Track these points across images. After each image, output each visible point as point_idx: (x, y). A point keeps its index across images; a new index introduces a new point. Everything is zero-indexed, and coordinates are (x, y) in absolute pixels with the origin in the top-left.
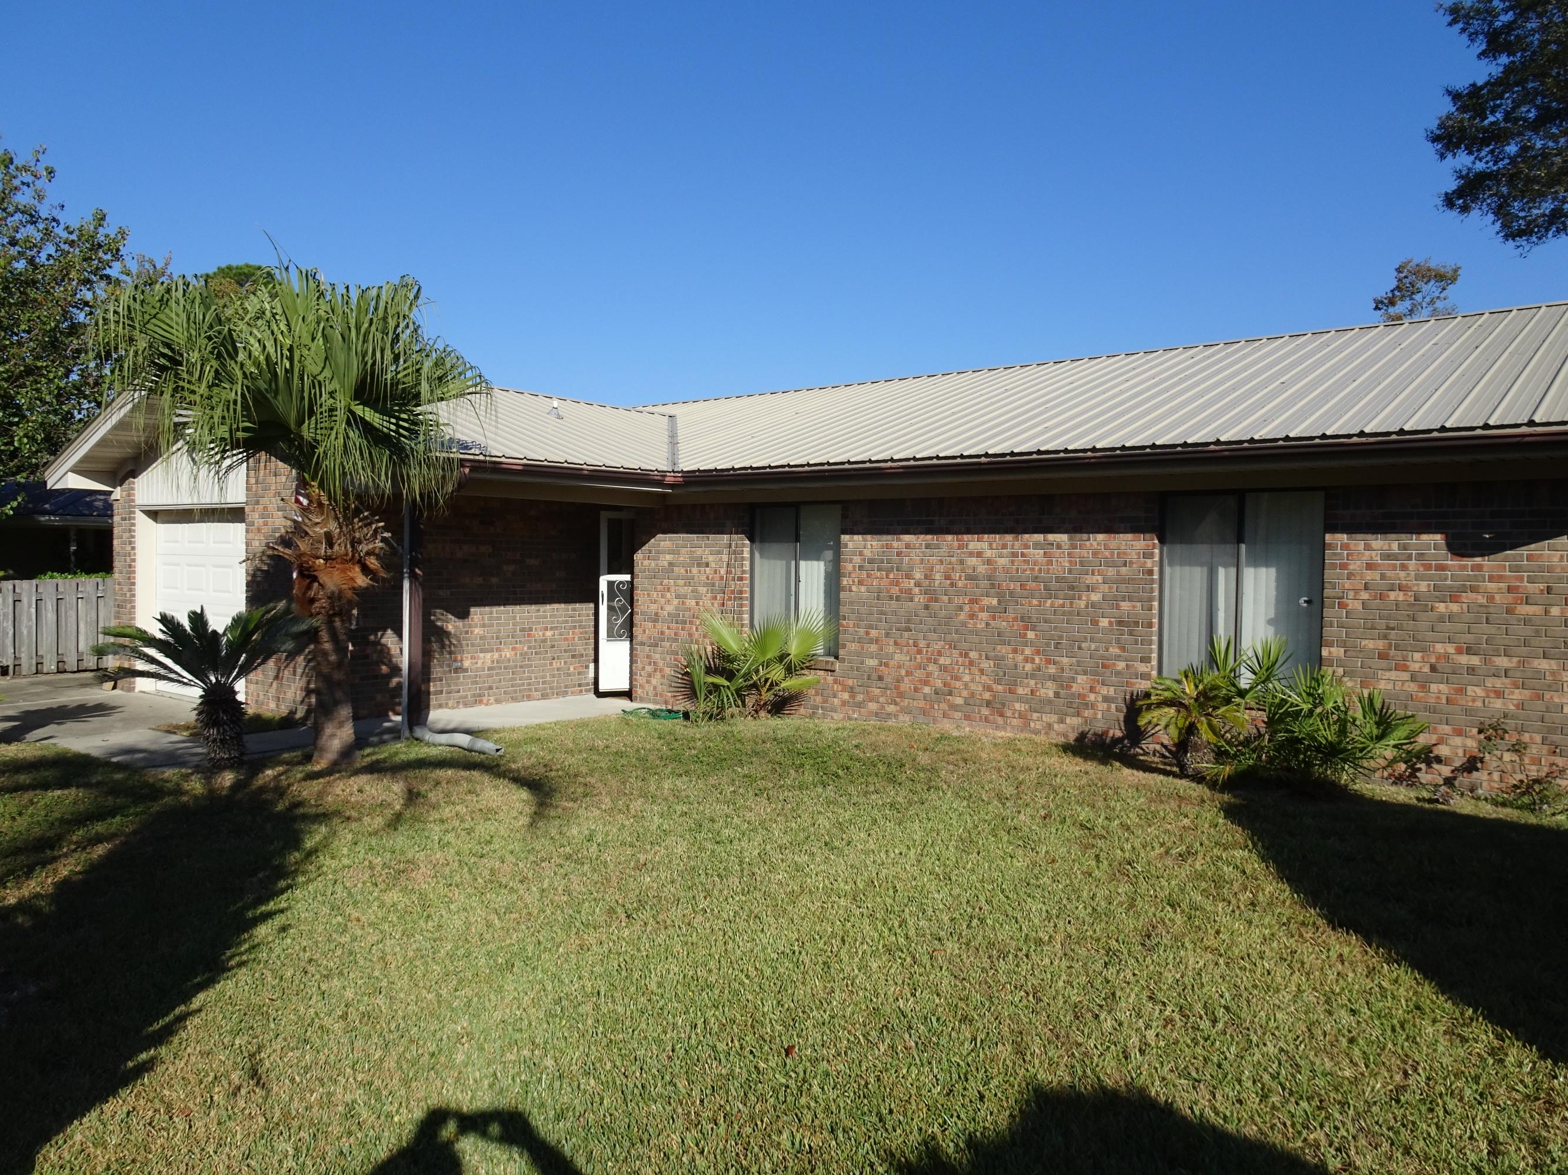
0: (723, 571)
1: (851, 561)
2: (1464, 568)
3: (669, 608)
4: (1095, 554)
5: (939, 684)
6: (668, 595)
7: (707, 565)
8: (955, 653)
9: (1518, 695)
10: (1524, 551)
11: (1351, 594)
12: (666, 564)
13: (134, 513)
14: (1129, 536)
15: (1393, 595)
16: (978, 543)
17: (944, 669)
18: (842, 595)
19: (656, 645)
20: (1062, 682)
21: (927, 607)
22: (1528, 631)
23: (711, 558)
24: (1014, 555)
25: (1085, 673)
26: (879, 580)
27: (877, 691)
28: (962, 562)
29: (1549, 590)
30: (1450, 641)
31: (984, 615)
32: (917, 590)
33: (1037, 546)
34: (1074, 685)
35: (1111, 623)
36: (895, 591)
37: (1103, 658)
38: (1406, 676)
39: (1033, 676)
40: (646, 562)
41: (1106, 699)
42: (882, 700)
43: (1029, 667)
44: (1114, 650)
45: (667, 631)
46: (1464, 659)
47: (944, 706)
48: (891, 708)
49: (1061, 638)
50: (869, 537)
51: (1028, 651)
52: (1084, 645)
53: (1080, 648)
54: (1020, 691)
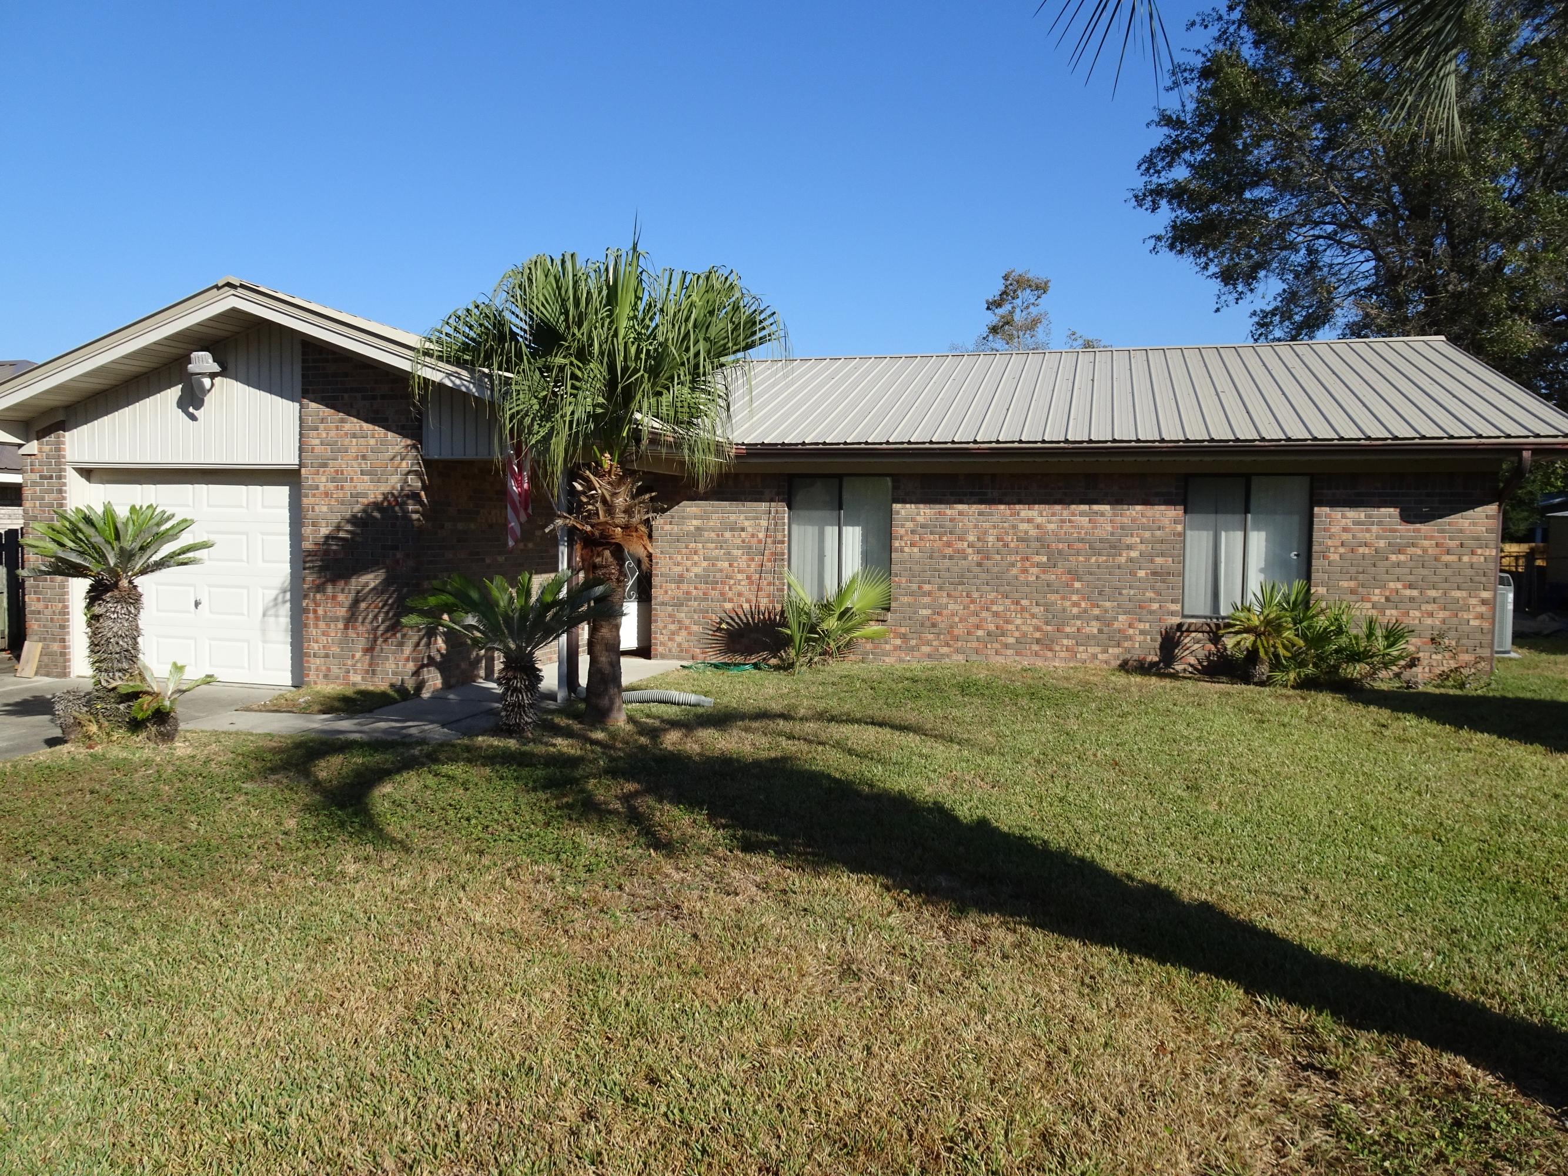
0: (761, 535)
1: (903, 526)
2: (1408, 531)
3: (697, 570)
4: (1134, 520)
5: (992, 627)
6: (696, 558)
7: (743, 529)
8: (1008, 602)
9: (1442, 614)
10: (1446, 520)
11: (1332, 550)
12: (692, 528)
13: (65, 470)
14: (1163, 507)
15: (1361, 550)
16: (1025, 511)
17: (996, 614)
18: (893, 555)
19: (682, 605)
20: (1105, 621)
21: (979, 565)
22: (1448, 572)
23: (747, 523)
24: (1063, 521)
25: (1125, 613)
26: (931, 541)
27: (931, 637)
28: (1014, 527)
29: (1462, 545)
30: (1398, 580)
31: (1035, 570)
32: (970, 550)
33: (1082, 514)
34: (1116, 623)
35: (1147, 574)
36: (949, 551)
37: (1140, 601)
38: (1369, 605)
39: (1078, 617)
40: (668, 527)
41: (1142, 632)
42: (935, 643)
43: (1075, 610)
44: (1150, 594)
45: (694, 592)
46: (1408, 592)
47: (996, 646)
48: (945, 650)
49: (1104, 586)
50: (922, 506)
51: (1075, 598)
52: (1124, 592)
53: (1120, 594)
54: (1068, 629)
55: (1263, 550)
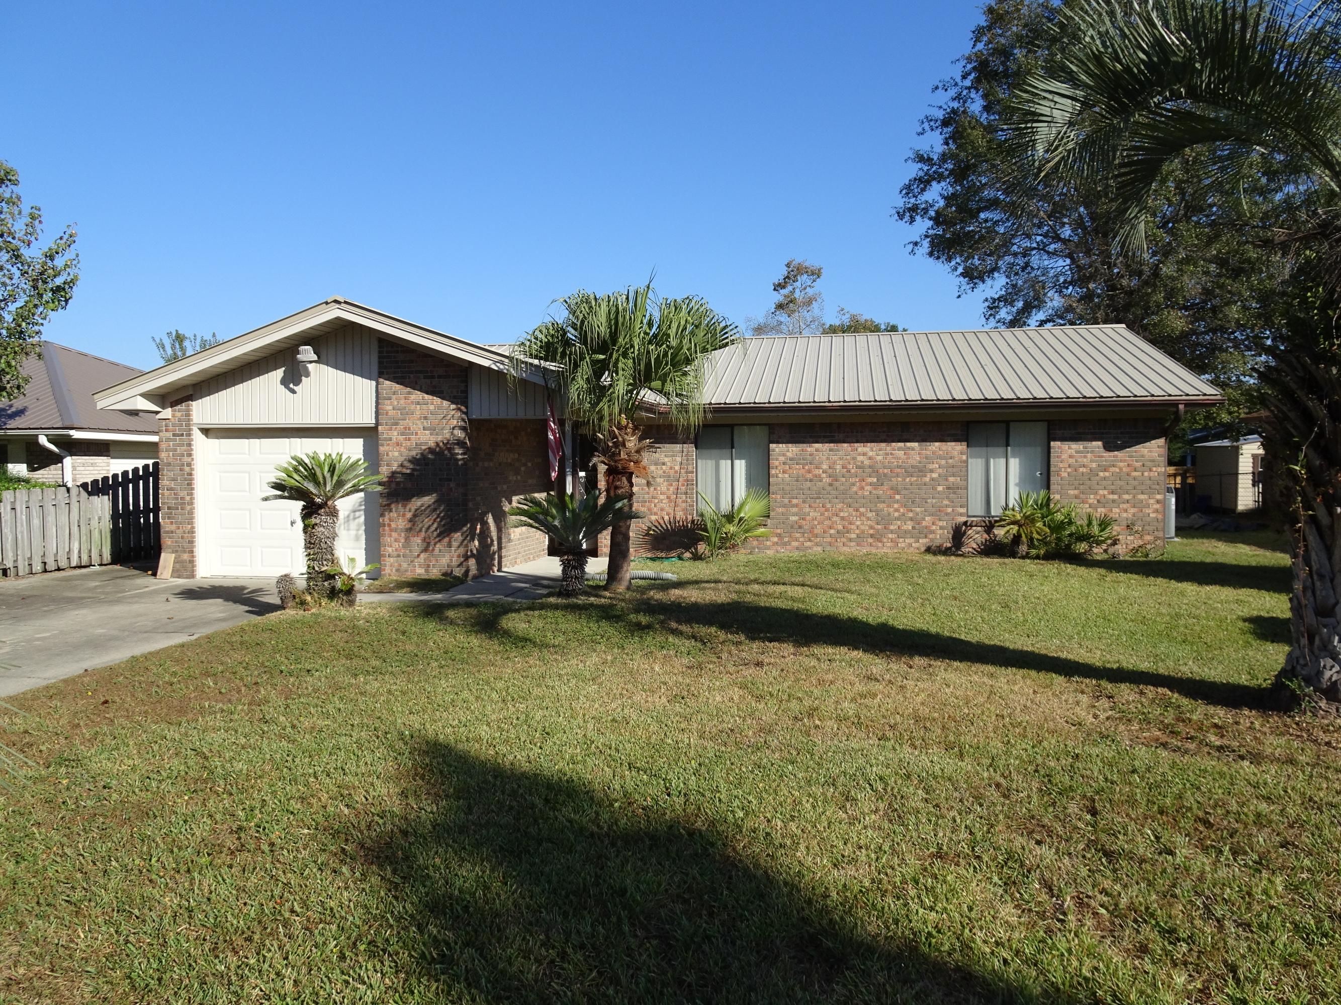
0: (677, 468)
1: (777, 459)
2: (1110, 456)
4: (934, 453)
5: (840, 527)
7: (664, 464)
8: (851, 510)
9: (1133, 510)
10: (1133, 449)
11: (1063, 470)
13: (193, 430)
14: (953, 444)
15: (1081, 470)
16: (861, 448)
17: (843, 518)
18: (771, 480)
20: (916, 521)
21: (831, 485)
22: (1136, 483)
23: (666, 460)
24: (887, 454)
25: (930, 515)
26: (797, 470)
27: (798, 535)
28: (854, 459)
29: (1143, 465)
30: (1105, 489)
31: (869, 488)
32: (824, 475)
33: (899, 449)
34: (924, 522)
35: (943, 489)
36: (809, 476)
37: (940, 507)
38: (1087, 506)
39: (898, 519)
41: (941, 528)
42: (801, 539)
43: (896, 514)
44: (946, 502)
46: (1111, 497)
47: (844, 540)
48: (808, 544)
49: (915, 497)
50: (790, 445)
51: (896, 506)
52: (929, 501)
53: (926, 502)
54: (892, 527)
55: (1018, 471)
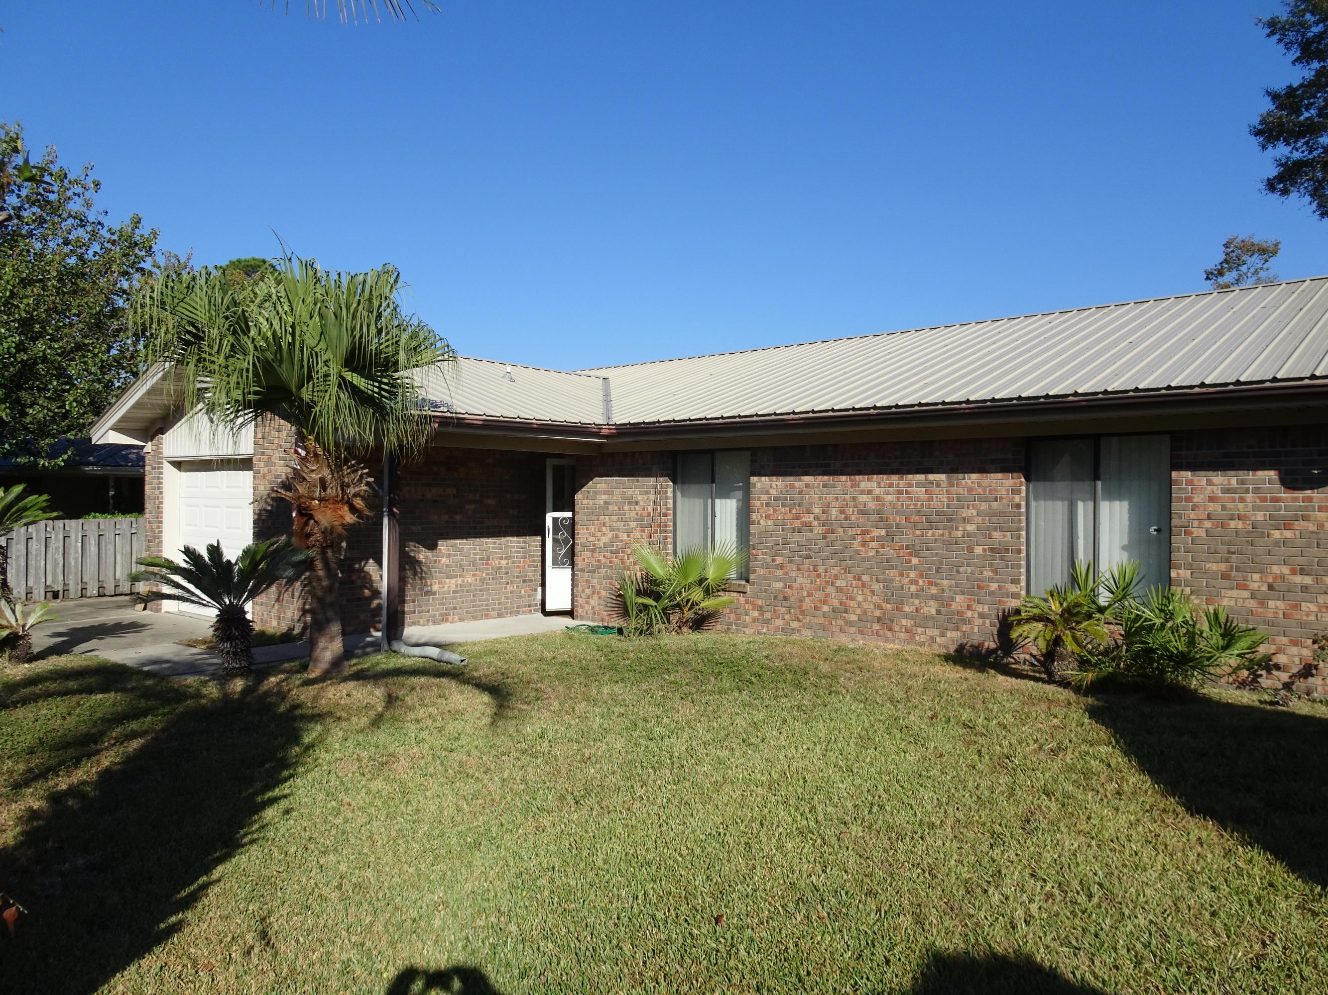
0: (650, 509)
1: (759, 499)
2: (1296, 500)
3: (605, 540)
4: (970, 491)
5: (836, 603)
6: (604, 529)
7: (637, 503)
8: (850, 577)
11: (1196, 523)
12: (602, 502)
13: (162, 463)
14: (1000, 475)
15: (1233, 524)
17: (840, 590)
18: (752, 528)
19: (594, 572)
20: (943, 601)
21: (825, 538)
23: (640, 497)
24: (900, 492)
25: (963, 593)
26: (783, 514)
27: (783, 610)
28: (854, 499)
30: (1285, 563)
31: (874, 544)
32: (816, 523)
33: (919, 484)
34: (953, 603)
35: (984, 550)
36: (797, 524)
37: (978, 580)
38: (1246, 594)
39: (917, 596)
40: (585, 502)
41: (981, 616)
42: (787, 617)
43: (913, 588)
44: (988, 573)
45: (603, 560)
46: (1298, 579)
47: (841, 622)
48: (795, 625)
49: (941, 563)
50: (774, 478)
51: (913, 575)
52: (961, 569)
53: (958, 572)
54: (907, 609)
55: (1126, 523)
